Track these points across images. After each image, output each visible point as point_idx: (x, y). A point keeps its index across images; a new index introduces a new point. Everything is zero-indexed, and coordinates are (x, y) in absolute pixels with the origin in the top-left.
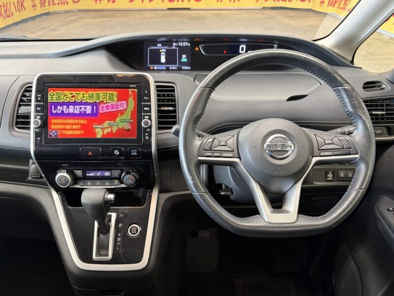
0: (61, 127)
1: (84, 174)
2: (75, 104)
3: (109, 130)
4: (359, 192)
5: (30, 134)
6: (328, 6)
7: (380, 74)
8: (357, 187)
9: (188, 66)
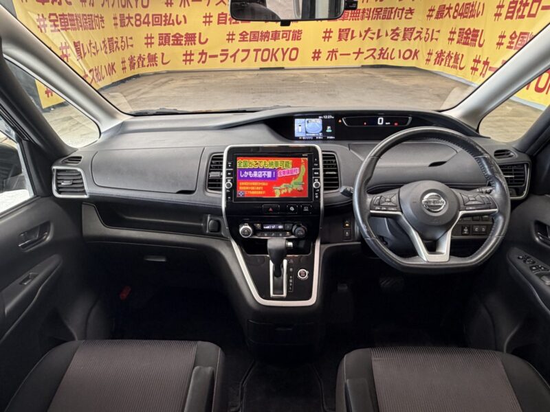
0: (247, 188)
1: (262, 227)
2: (258, 170)
3: (285, 191)
4: (498, 238)
5: (221, 194)
6: (435, 64)
7: (507, 143)
8: (497, 234)
9: (333, 136)
